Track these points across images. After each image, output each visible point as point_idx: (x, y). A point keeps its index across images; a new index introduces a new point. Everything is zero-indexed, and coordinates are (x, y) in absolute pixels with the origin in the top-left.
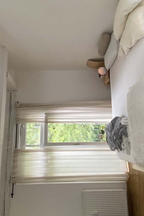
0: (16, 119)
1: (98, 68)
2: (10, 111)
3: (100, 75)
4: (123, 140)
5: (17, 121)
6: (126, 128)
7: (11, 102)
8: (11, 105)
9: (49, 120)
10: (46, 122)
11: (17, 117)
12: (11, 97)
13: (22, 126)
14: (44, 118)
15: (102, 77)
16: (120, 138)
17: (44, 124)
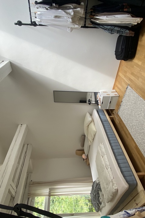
0: (29, 193)
1: (82, 156)
2: (26, 188)
3: (84, 159)
4: (100, 195)
5: (29, 195)
6: (100, 185)
7: (27, 180)
8: (27, 183)
9: (52, 194)
10: (50, 195)
11: (30, 192)
12: (28, 177)
13: (32, 201)
14: (48, 192)
15: (85, 160)
16: (98, 194)
17: (47, 197)
